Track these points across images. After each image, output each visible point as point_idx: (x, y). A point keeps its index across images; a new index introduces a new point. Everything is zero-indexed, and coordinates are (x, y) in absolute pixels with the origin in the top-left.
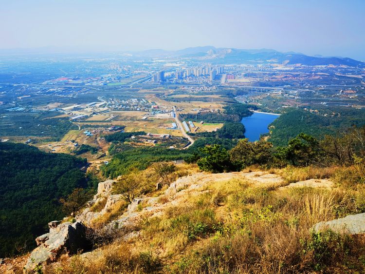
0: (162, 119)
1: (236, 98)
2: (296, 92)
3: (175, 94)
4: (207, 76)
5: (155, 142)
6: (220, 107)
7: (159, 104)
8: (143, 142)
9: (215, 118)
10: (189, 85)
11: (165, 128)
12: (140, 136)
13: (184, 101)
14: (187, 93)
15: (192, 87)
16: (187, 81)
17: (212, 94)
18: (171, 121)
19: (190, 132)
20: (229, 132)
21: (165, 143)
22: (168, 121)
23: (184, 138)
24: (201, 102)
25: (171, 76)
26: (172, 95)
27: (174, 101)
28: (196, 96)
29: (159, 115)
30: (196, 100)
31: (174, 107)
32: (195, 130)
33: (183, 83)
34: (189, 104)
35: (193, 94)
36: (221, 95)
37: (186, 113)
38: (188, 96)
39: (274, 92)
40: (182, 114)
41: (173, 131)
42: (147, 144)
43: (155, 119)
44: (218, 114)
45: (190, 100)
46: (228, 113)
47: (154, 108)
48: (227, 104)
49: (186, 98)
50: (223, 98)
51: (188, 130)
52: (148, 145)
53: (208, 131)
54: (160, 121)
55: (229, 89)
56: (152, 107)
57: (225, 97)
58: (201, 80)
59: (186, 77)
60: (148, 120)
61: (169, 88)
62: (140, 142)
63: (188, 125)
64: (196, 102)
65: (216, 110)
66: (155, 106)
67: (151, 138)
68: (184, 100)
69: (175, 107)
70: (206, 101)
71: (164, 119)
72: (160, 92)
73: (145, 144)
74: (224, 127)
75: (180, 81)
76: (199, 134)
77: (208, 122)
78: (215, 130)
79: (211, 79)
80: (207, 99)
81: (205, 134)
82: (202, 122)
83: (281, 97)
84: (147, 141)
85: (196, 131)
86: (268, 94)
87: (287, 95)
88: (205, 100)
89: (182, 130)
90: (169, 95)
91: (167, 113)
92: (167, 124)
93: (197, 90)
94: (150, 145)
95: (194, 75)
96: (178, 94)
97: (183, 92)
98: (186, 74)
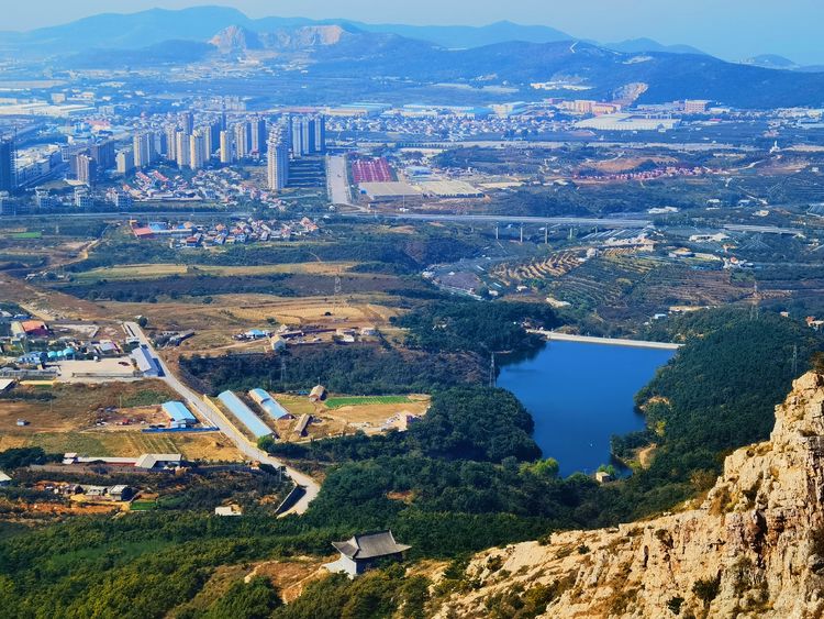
0: (98, 387)
1: (426, 274)
2: (719, 237)
3: (108, 263)
4: (246, 166)
5: (126, 495)
6: (376, 319)
7: (45, 316)
8: (59, 499)
9: (367, 370)
10: (168, 215)
11: (136, 428)
12: (35, 468)
13: (174, 296)
14: (169, 256)
15: (187, 226)
16: (145, 190)
17: (304, 256)
18: (150, 392)
19: (277, 441)
20: (465, 430)
21: (177, 494)
22: (132, 391)
23: (266, 468)
24: (269, 297)
25: (46, 169)
26: (88, 265)
27: (120, 297)
28: (229, 271)
29: (69, 371)
30: (238, 285)
31: (135, 326)
32: (299, 427)
33: (129, 206)
34: (209, 310)
35: (204, 259)
36: (355, 264)
37: (215, 353)
38: (182, 269)
39: (610, 242)
40: (197, 359)
41: (188, 440)
42: (83, 505)
43: (59, 387)
44: (383, 350)
45: (205, 288)
46: (431, 347)
47: (30, 333)
48: (404, 305)
49: (176, 277)
50: (368, 275)
51: (261, 430)
52: (89, 510)
53: (369, 432)
54: (92, 399)
55: (385, 229)
56: (16, 328)
57: (377, 269)
58: (223, 190)
59: (131, 171)
60: (26, 396)
61: (64, 231)
62: (46, 497)
63: (255, 408)
64: (243, 298)
65: (365, 330)
66: (32, 325)
67: (101, 475)
68: (171, 288)
69: (143, 323)
70: (290, 293)
71: (110, 386)
72: (20, 252)
73: (74, 508)
74: (440, 409)
75: (112, 196)
76: (328, 446)
77: (346, 390)
78: (402, 426)
79: (273, 182)
80: (291, 284)
81: (354, 445)
82: (317, 390)
83: (655, 260)
84: (79, 491)
85: (304, 433)
86: (591, 252)
87: (684, 252)
88: (284, 287)
89: (230, 431)
90: (73, 269)
91: (109, 354)
92: (139, 411)
93: (217, 240)
94: (98, 510)
95: (174, 164)
96: (124, 261)
97: (147, 251)
98: (129, 157)
